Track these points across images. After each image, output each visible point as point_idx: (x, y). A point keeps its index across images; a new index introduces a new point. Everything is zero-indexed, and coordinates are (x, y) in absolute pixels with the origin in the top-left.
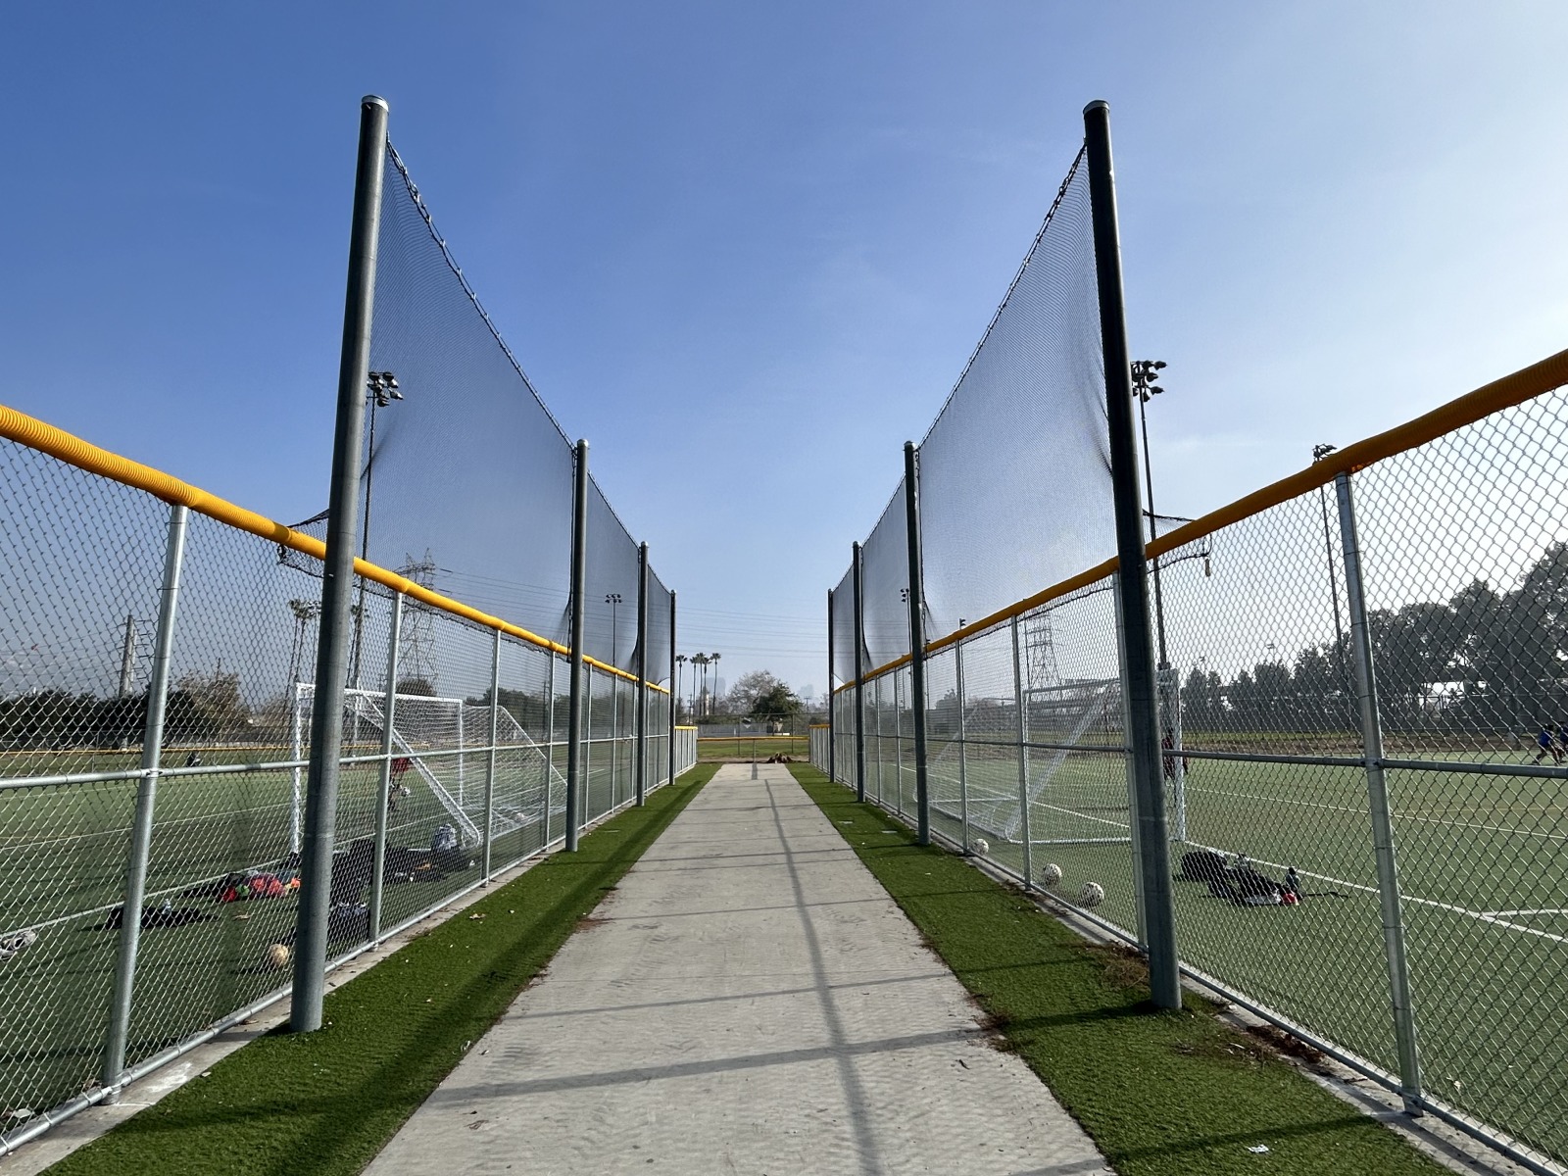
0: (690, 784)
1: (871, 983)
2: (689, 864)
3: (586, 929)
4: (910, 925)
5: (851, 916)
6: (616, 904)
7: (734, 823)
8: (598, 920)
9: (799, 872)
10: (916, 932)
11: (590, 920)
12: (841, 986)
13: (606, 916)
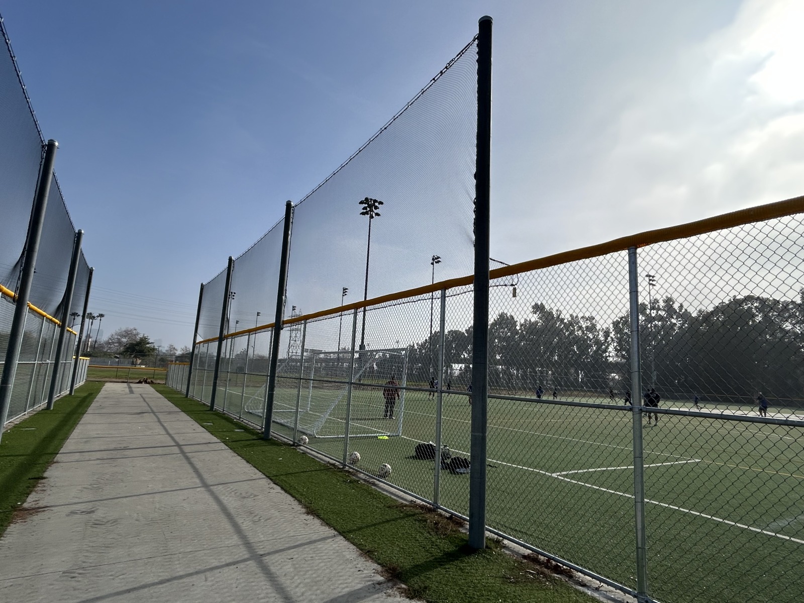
0: (85, 394)
1: (289, 548)
2: (104, 455)
3: (24, 518)
4: (289, 498)
5: (247, 493)
6: (49, 492)
7: (129, 423)
8: (33, 509)
9: (192, 460)
10: (296, 502)
11: (26, 510)
12: (269, 554)
13: (41, 504)
